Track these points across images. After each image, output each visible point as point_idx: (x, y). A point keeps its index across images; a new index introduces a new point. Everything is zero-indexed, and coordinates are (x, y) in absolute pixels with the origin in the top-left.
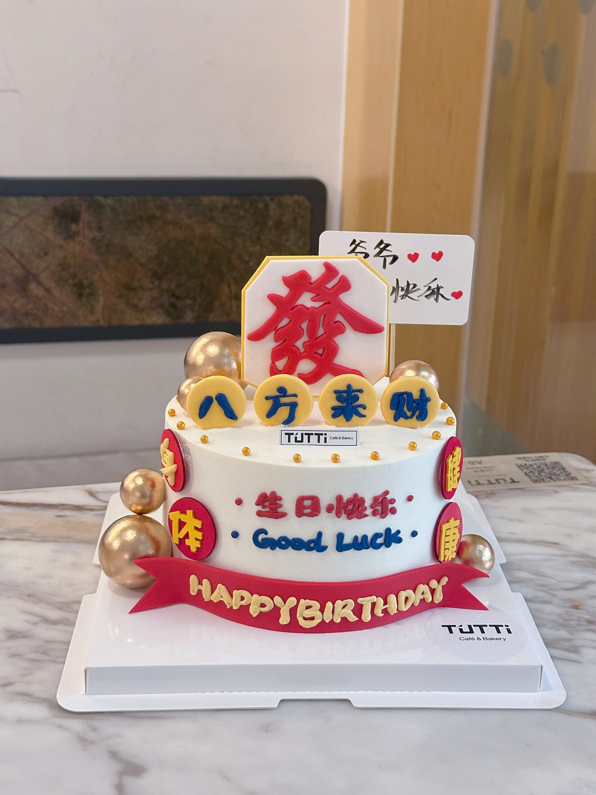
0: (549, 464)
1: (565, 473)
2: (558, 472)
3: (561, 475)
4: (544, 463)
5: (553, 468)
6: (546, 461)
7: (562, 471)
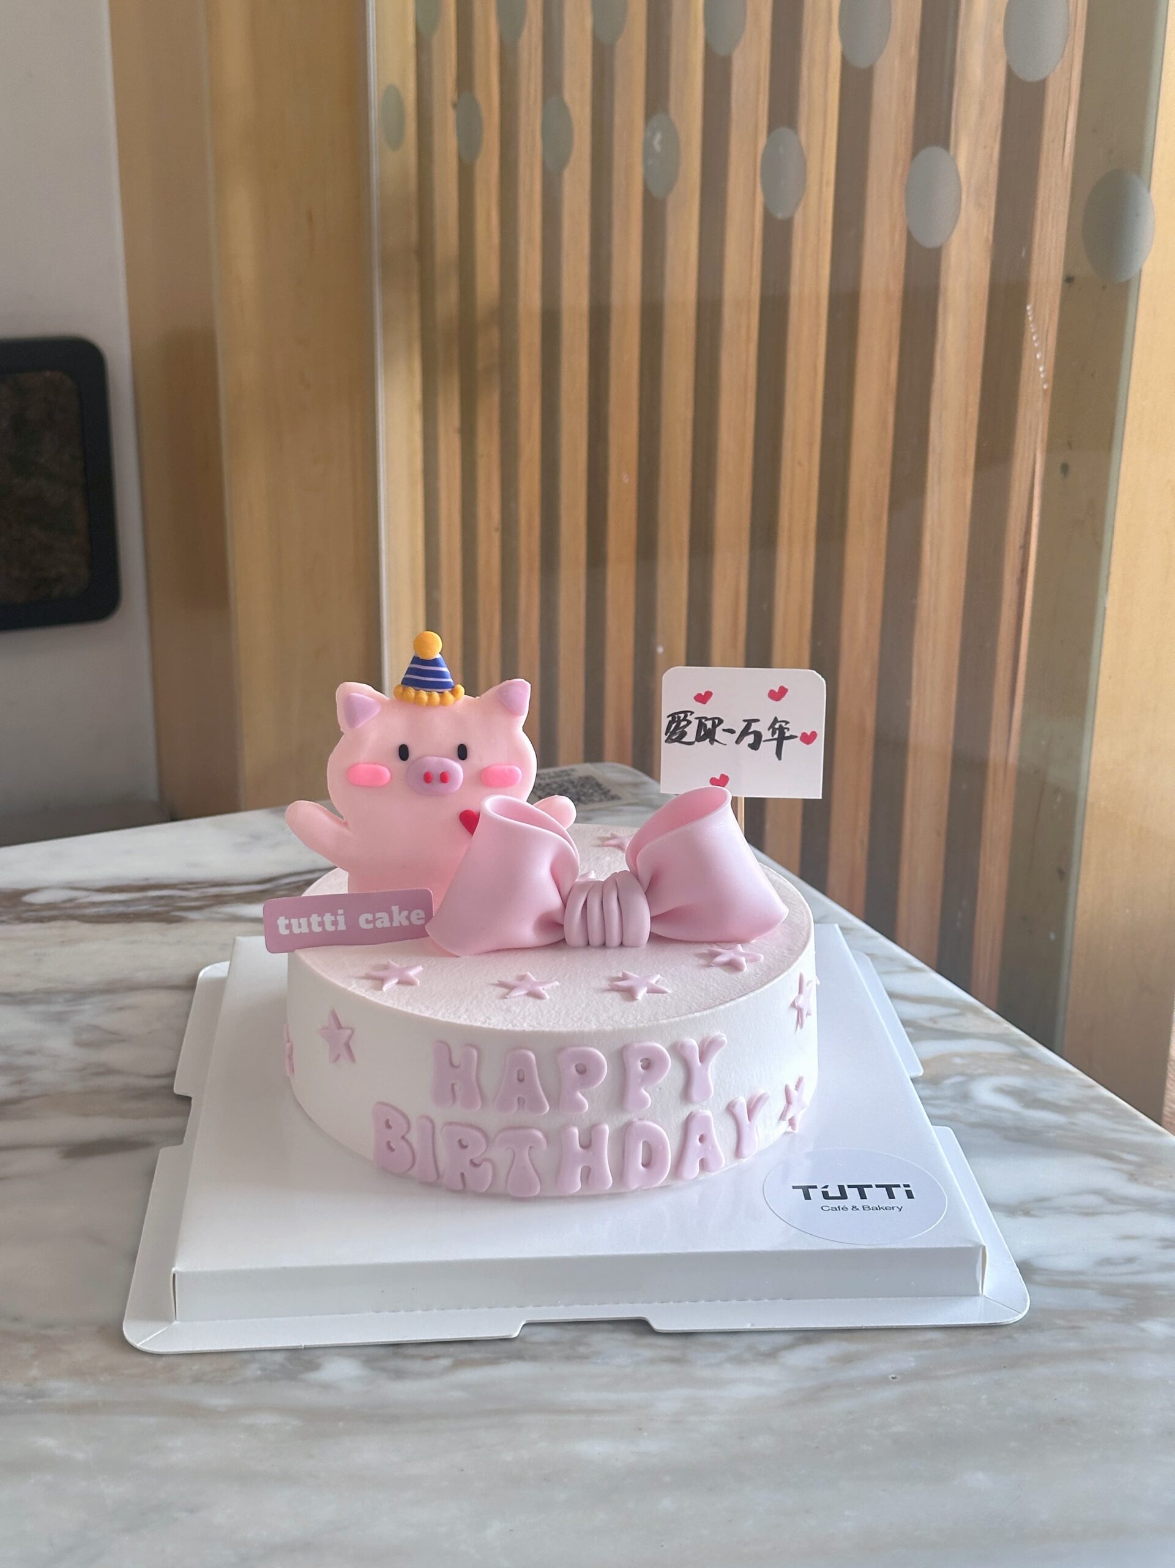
0: (576, 782)
1: (600, 791)
2: (591, 791)
3: (595, 794)
4: (570, 780)
5: (582, 785)
6: (571, 777)
7: (597, 788)
